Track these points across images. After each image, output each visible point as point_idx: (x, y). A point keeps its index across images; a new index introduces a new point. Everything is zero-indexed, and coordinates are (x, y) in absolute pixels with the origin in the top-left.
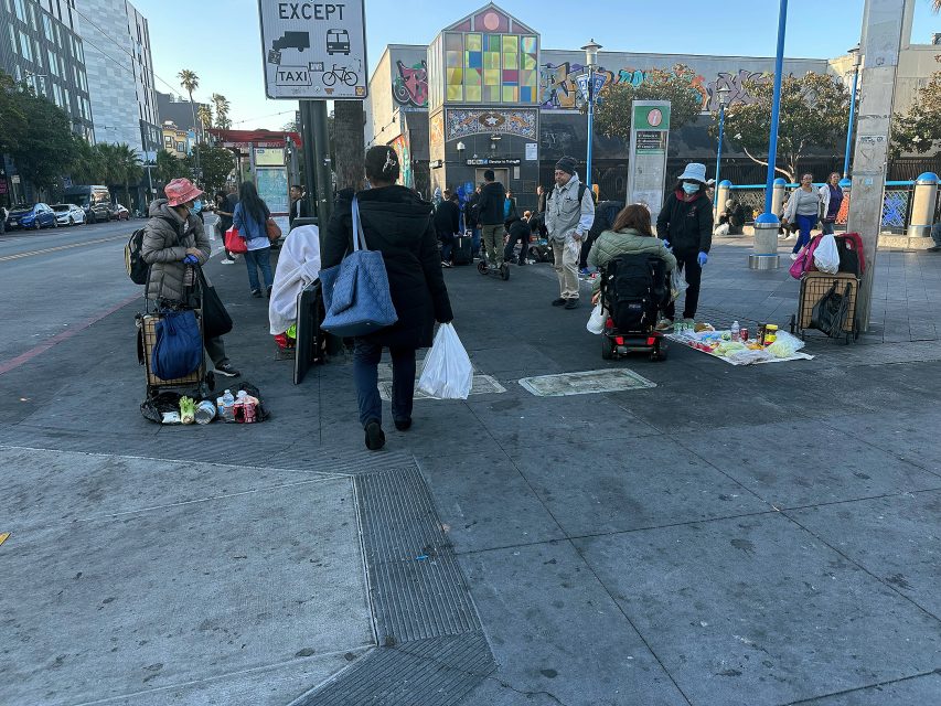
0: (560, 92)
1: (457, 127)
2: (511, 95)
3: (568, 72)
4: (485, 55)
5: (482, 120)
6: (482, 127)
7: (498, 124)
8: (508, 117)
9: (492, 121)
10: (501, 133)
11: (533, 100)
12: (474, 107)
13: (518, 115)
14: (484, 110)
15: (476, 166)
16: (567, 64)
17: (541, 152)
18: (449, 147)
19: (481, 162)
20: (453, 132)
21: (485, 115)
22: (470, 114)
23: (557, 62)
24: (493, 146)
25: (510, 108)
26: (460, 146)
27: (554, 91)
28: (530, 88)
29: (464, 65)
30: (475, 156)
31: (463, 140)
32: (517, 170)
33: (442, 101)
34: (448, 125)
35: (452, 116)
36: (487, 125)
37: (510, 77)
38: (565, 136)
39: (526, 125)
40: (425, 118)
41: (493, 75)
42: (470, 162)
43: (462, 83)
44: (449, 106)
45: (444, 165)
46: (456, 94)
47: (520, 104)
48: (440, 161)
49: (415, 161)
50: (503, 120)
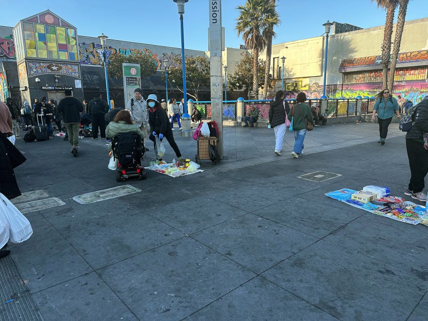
0: (91, 56)
1: (35, 70)
2: (64, 56)
3: (94, 47)
4: (48, 35)
5: (49, 67)
6: (49, 71)
7: (58, 70)
8: (63, 67)
9: (54, 68)
10: (60, 74)
11: (76, 59)
12: (43, 61)
13: (69, 66)
14: (50, 62)
15: (48, 90)
16: (93, 44)
17: (83, 84)
18: (31, 80)
19: (50, 88)
20: (32, 72)
21: (50, 65)
22: (42, 64)
23: (88, 42)
24: (57, 81)
25: (64, 62)
26: (37, 80)
27: (88, 56)
28: (74, 54)
29: (35, 39)
30: (47, 85)
31: (38, 77)
33: (24, 57)
34: (28, 69)
35: (31, 64)
36: (52, 70)
37: (62, 48)
38: (95, 77)
39: (74, 71)
40: (15, 65)
41: (53, 46)
42: (43, 88)
43: (35, 48)
44: (28, 60)
45: (28, 89)
46: (33, 54)
47: (69, 60)
48: (26, 87)
49: (10, 87)
50: (61, 68)
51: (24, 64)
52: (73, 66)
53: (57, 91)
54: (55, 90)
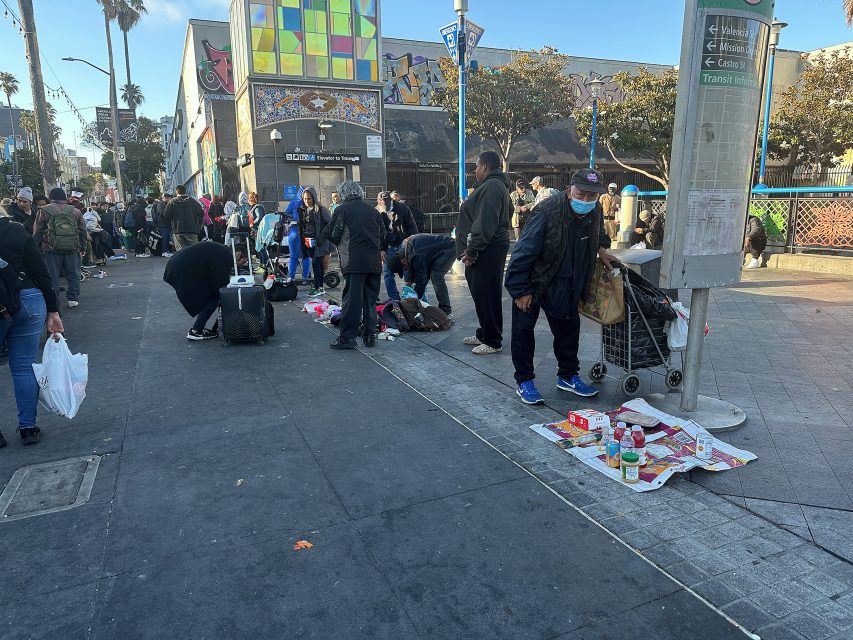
0: (402, 87)
1: (270, 109)
2: (343, 69)
3: (410, 65)
4: (307, 14)
5: (305, 101)
6: (305, 111)
7: (328, 107)
8: (341, 99)
9: (318, 103)
10: (332, 120)
11: (374, 78)
12: (292, 82)
13: (355, 98)
14: (307, 86)
15: (301, 163)
16: (409, 56)
17: (388, 149)
18: (258, 136)
19: (306, 157)
20: (264, 116)
21: (308, 95)
22: (288, 92)
23: (398, 53)
24: (322, 137)
25: (343, 87)
26: (274, 135)
27: (395, 85)
28: (368, 63)
29: (276, 29)
30: (298, 150)
31: (278, 127)
32: (356, 170)
33: (247, 75)
34: (256, 106)
35: (262, 94)
36: (312, 108)
37: (340, 46)
38: (412, 135)
39: (363, 112)
41: (317, 44)
42: (289, 157)
43: (275, 50)
44: (256, 80)
45: (253, 160)
46: (267, 65)
47: (356, 82)
48: (247, 156)
49: (222, 159)
50: (334, 102)
51: (247, 92)
52: (365, 97)
53: (322, 165)
54: (317, 162)
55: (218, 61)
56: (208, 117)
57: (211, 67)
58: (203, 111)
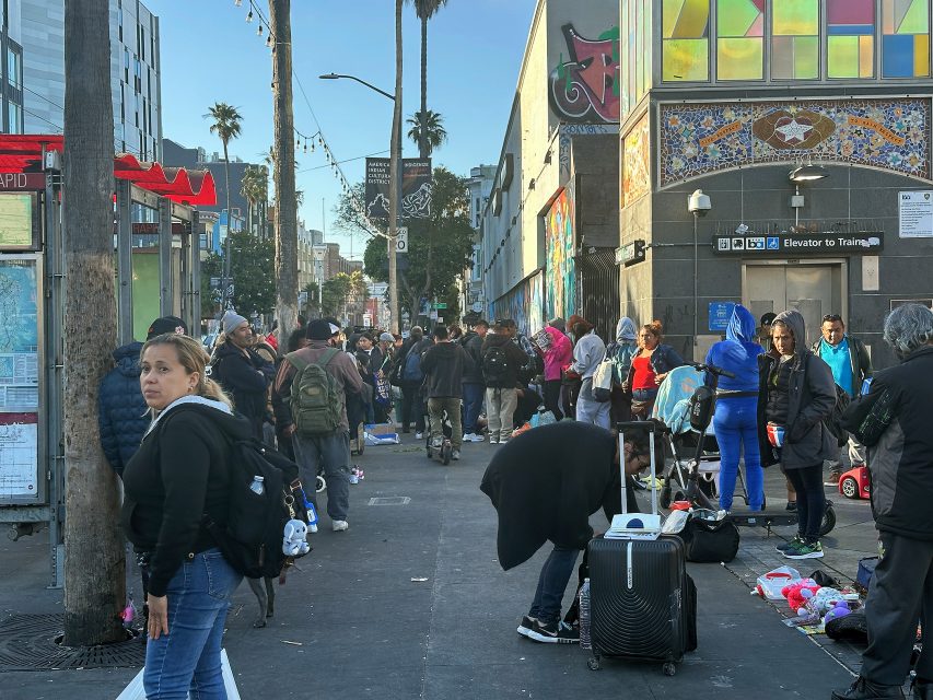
1: (690, 151)
2: (852, 59)
5: (764, 130)
6: (764, 148)
7: (812, 139)
8: (843, 120)
9: (793, 131)
10: (822, 163)
11: (920, 70)
12: (740, 94)
13: (876, 115)
14: (773, 101)
15: (747, 255)
18: (662, 204)
19: (759, 243)
20: (678, 164)
21: (772, 117)
22: (729, 115)
24: (798, 200)
25: (849, 95)
26: (695, 202)
30: (743, 228)
31: (703, 185)
32: (871, 267)
33: (649, 86)
34: (663, 146)
35: (676, 122)
36: (778, 142)
39: (898, 141)
41: (798, 9)
42: (724, 244)
43: (707, 34)
44: (666, 97)
45: (649, 253)
46: (690, 63)
47: (880, 83)
48: (639, 245)
49: (586, 250)
50: (829, 127)
51: (647, 121)
52: (898, 111)
53: (793, 257)
54: (782, 253)
55: (589, 62)
56: (564, 170)
57: (576, 74)
58: (555, 158)
